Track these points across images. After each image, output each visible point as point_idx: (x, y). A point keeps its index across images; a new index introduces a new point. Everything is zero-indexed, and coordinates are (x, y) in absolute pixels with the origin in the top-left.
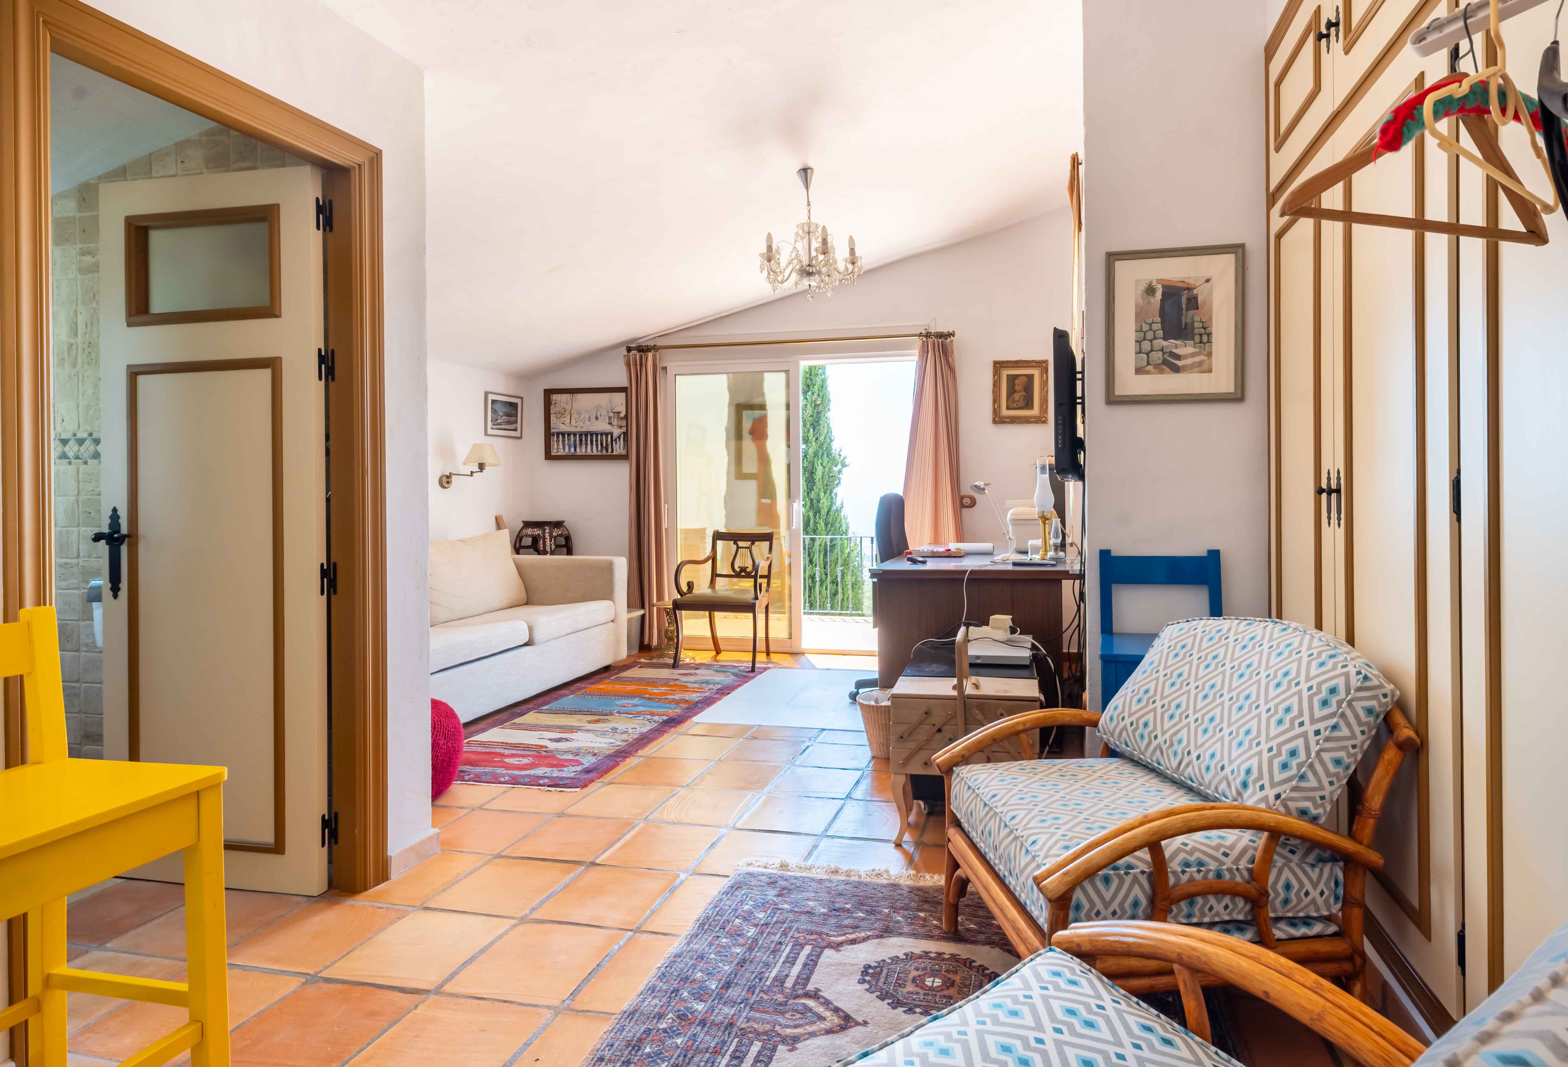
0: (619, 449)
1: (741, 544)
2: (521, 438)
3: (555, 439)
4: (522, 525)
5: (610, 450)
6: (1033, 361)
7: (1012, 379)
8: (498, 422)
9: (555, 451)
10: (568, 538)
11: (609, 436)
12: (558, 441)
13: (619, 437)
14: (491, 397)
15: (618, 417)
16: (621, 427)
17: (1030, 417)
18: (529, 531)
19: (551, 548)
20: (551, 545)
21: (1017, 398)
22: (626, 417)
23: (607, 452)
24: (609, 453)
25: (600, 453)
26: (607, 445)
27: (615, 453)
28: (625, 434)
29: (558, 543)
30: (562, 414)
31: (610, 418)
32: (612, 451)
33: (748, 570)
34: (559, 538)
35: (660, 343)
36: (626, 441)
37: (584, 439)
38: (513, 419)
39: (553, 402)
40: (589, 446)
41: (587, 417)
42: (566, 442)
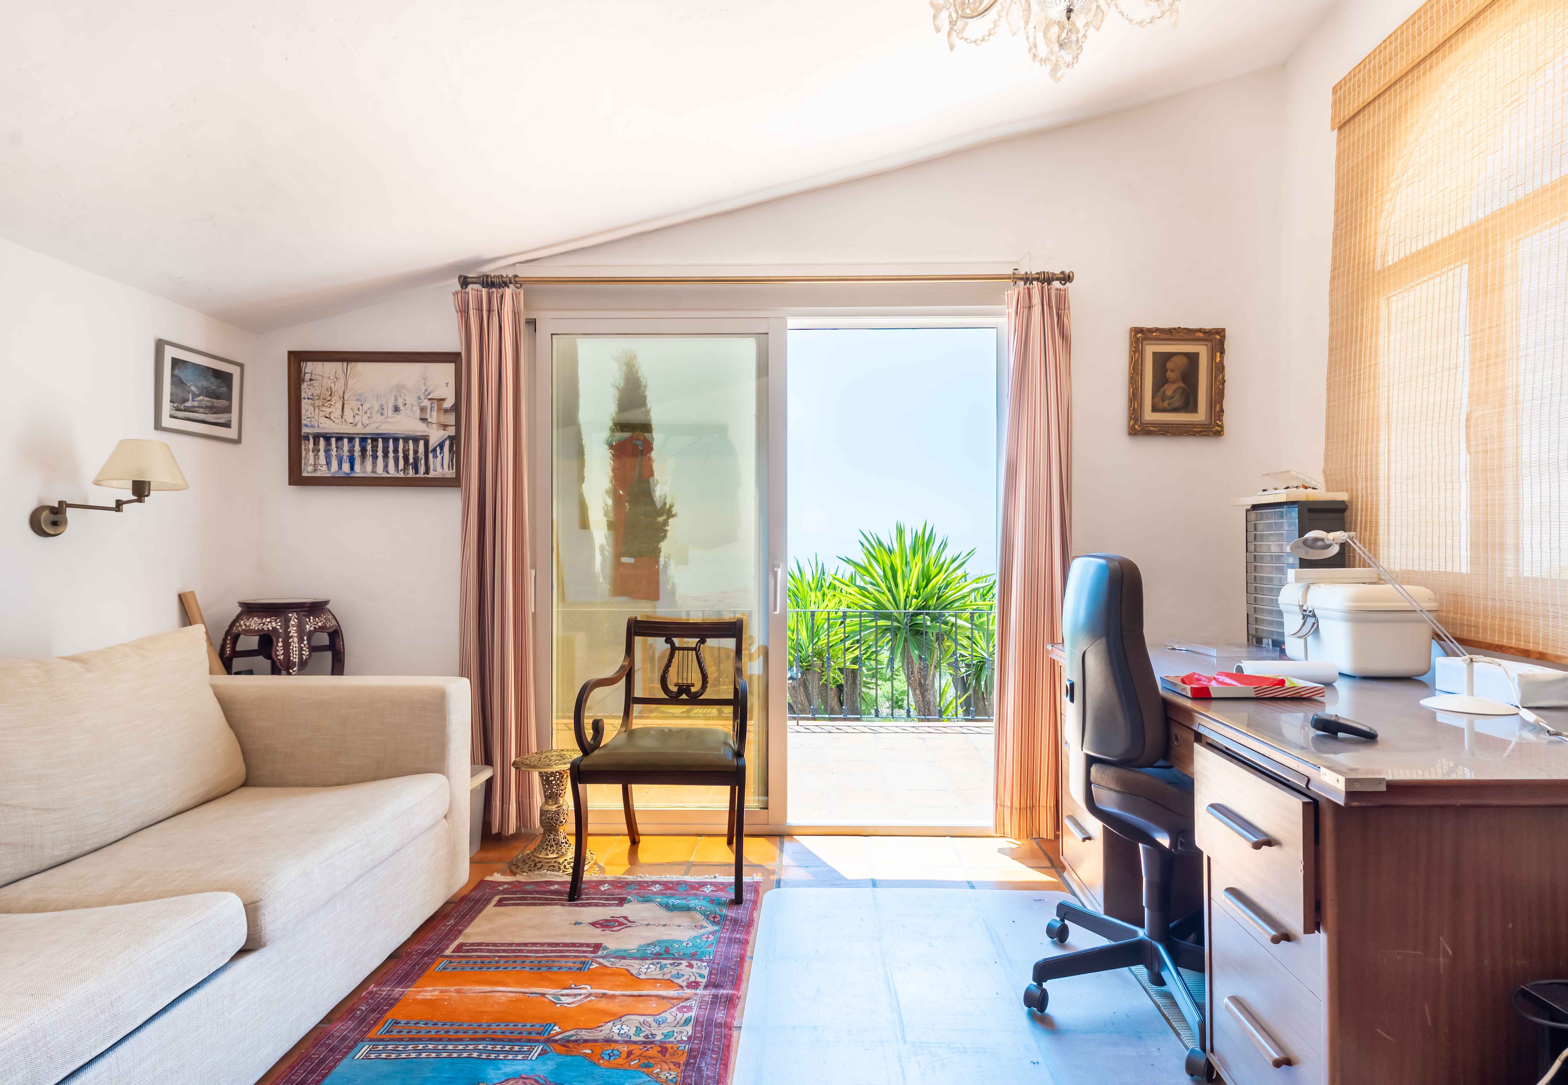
0: (440, 467)
1: (677, 641)
2: (238, 441)
3: (311, 446)
4: (239, 609)
5: (422, 469)
6: (1200, 330)
7: (1161, 360)
8: (188, 404)
9: (310, 468)
10: (335, 635)
11: (422, 443)
12: (316, 451)
13: (441, 445)
14: (170, 353)
15: (439, 409)
16: (445, 427)
17: (1193, 425)
18: (254, 623)
19: (301, 655)
20: (301, 649)
21: (1169, 393)
22: (456, 408)
23: (417, 472)
24: (421, 474)
25: (401, 474)
26: (416, 459)
27: (432, 474)
28: (454, 440)
29: (314, 644)
30: (326, 398)
31: (423, 409)
32: (427, 471)
33: (693, 689)
34: (317, 634)
35: (524, 272)
36: (455, 451)
37: (369, 447)
38: (222, 403)
39: (307, 377)
40: (380, 461)
41: (377, 407)
42: (334, 453)
